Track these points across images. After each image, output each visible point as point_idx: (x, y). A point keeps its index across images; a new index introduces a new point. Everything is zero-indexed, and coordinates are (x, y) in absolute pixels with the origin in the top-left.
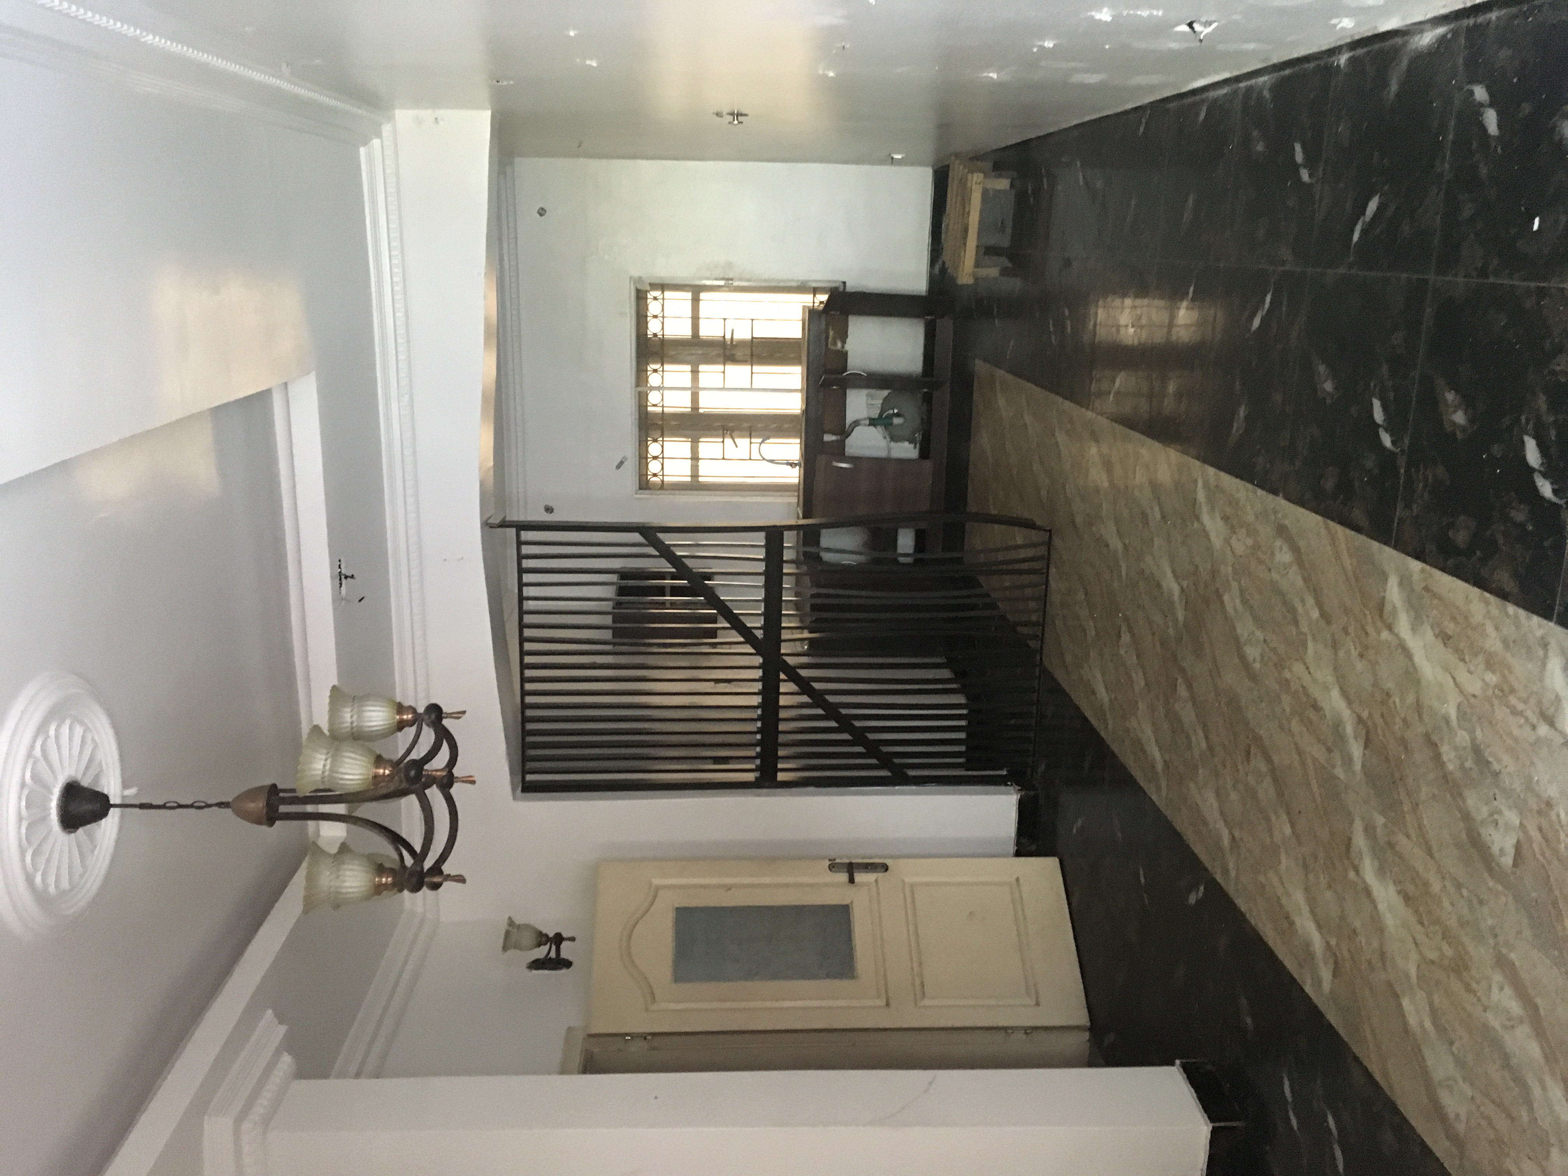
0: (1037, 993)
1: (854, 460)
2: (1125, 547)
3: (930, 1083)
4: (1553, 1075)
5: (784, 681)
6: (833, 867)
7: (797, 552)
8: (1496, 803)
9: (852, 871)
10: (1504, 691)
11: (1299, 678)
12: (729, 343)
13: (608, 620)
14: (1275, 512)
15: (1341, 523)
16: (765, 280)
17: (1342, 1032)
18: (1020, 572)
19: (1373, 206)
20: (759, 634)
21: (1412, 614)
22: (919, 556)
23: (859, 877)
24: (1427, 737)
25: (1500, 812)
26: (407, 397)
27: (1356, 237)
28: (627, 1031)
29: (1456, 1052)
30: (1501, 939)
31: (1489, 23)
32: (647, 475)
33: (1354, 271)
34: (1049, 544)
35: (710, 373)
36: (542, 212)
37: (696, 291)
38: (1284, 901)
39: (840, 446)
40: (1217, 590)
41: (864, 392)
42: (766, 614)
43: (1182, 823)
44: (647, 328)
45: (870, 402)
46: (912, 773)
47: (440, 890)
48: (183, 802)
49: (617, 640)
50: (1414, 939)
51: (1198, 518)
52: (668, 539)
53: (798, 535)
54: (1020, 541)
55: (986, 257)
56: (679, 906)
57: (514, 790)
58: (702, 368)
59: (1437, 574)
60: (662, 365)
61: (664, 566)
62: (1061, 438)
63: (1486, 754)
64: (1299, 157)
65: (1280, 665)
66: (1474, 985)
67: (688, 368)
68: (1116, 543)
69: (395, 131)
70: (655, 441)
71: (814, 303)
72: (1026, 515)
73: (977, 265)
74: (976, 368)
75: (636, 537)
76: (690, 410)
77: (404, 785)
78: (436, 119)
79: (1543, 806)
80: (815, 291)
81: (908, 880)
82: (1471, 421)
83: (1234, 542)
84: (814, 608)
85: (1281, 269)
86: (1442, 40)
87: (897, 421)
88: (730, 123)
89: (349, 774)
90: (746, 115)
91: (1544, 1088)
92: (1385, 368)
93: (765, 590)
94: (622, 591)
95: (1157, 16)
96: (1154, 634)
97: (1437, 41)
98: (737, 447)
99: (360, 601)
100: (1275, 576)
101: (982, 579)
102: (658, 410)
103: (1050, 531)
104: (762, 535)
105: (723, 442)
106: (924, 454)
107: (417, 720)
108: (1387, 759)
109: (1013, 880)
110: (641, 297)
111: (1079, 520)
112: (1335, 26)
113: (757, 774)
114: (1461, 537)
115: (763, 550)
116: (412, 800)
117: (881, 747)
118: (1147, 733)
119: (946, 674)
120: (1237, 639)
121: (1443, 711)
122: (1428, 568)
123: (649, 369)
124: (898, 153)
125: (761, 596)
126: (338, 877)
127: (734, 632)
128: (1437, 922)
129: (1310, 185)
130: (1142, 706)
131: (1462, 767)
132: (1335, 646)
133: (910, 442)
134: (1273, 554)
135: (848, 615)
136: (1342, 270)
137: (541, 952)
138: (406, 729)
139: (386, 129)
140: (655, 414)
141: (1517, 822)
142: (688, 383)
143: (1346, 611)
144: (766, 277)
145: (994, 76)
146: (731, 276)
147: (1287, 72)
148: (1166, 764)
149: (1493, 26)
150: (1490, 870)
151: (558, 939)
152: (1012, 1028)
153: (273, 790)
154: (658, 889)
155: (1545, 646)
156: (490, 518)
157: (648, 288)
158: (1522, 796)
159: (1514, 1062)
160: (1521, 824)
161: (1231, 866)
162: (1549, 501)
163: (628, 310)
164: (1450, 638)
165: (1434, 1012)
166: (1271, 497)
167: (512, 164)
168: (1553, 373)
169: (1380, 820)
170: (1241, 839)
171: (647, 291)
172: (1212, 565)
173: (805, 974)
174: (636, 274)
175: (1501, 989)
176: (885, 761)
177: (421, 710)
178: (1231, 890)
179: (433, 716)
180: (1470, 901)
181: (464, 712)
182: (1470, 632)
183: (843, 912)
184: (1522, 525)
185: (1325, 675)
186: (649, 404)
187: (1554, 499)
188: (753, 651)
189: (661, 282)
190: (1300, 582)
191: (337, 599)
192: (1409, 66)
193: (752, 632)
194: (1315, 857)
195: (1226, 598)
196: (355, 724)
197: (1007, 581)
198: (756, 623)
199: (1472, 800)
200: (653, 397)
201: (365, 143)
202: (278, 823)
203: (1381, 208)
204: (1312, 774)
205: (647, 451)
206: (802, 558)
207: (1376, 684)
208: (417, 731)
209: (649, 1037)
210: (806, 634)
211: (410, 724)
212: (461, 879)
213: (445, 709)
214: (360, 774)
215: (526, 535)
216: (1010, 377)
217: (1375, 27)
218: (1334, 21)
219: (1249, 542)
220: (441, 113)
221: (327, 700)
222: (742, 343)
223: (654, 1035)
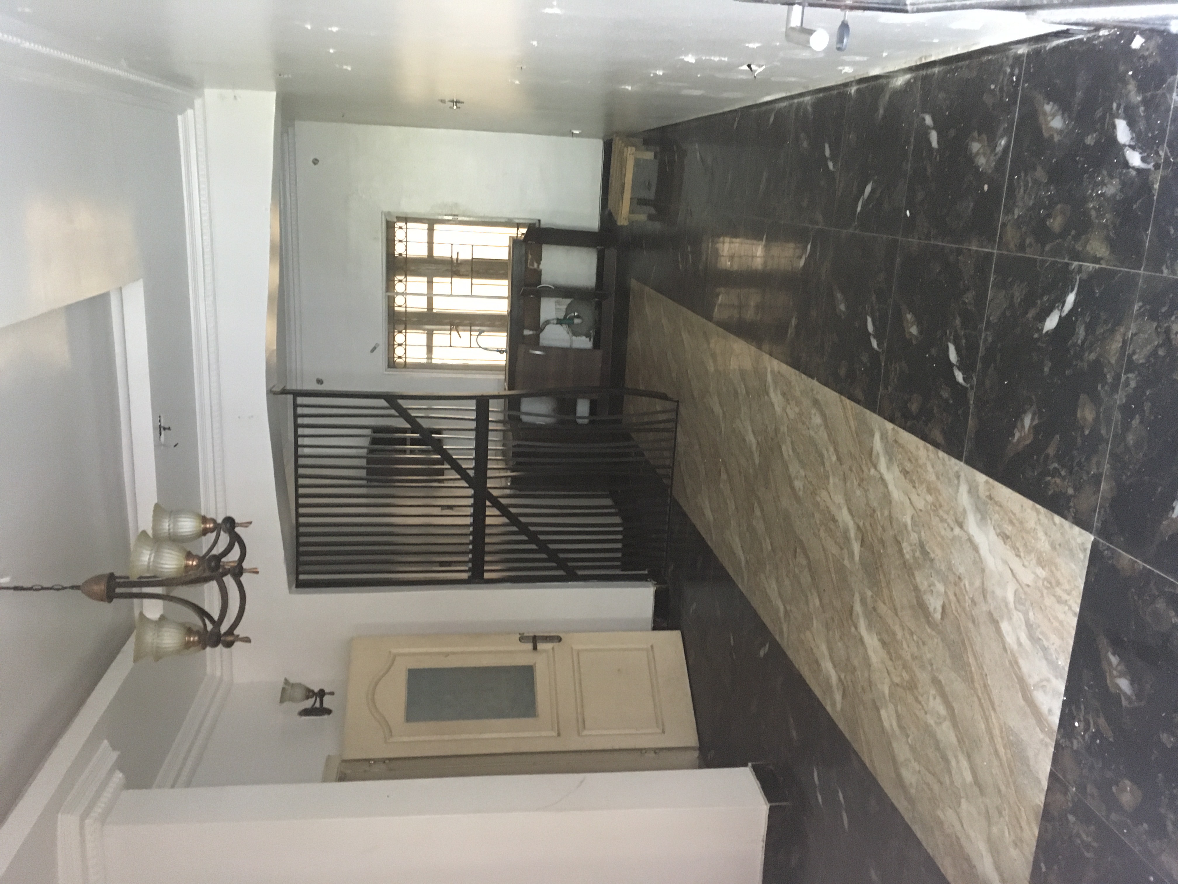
0: (663, 725)
1: (545, 349)
2: (724, 413)
3: (582, 782)
4: (963, 752)
5: (489, 506)
6: (523, 639)
7: (505, 415)
8: (932, 579)
9: (536, 642)
10: (936, 506)
11: (825, 501)
12: (455, 261)
13: (363, 462)
14: (812, 390)
15: (849, 398)
16: (481, 217)
17: (847, 735)
18: (658, 430)
19: (868, 189)
20: (471, 473)
21: (888, 458)
22: (593, 418)
23: (541, 646)
24: (895, 537)
25: (934, 585)
26: (211, 298)
27: (859, 209)
28: (371, 757)
29: (910, 742)
30: (934, 667)
31: (934, 74)
32: (394, 357)
33: (857, 232)
34: (677, 411)
35: (441, 284)
36: (316, 162)
37: (431, 223)
38: (815, 650)
39: (537, 337)
40: (778, 442)
41: (553, 300)
42: (476, 459)
43: (756, 602)
44: (394, 249)
45: (558, 307)
46: (580, 573)
47: (233, 647)
48: (45, 586)
49: (370, 477)
50: (887, 670)
51: (768, 394)
52: (405, 404)
53: (505, 402)
54: (658, 408)
55: (638, 206)
56: (410, 668)
57: (290, 587)
58: (435, 279)
59: (901, 431)
60: (406, 277)
61: (403, 424)
62: (685, 336)
63: (927, 548)
64: (827, 153)
65: (814, 493)
66: (920, 698)
67: (425, 279)
68: (718, 409)
69: (204, 105)
70: (400, 332)
71: (517, 234)
72: (663, 390)
73: (632, 211)
74: (632, 286)
75: (383, 403)
76: (426, 310)
77: (207, 574)
78: (235, 97)
79: (957, 579)
80: (518, 226)
81: (575, 647)
82: (921, 332)
83: (788, 410)
84: (515, 455)
85: (817, 227)
86: (908, 83)
87: (577, 321)
88: (450, 107)
89: (167, 564)
90: (462, 103)
91: (958, 762)
92: (874, 298)
93: (476, 441)
94: (374, 441)
95: (724, 61)
96: (740, 473)
97: (905, 84)
98: (460, 337)
99: (175, 446)
100: (812, 433)
101: (634, 435)
102: (403, 309)
103: (678, 402)
104: (474, 402)
105: (450, 334)
106: (597, 345)
107: (217, 528)
108: (873, 553)
109: (649, 647)
110: (390, 227)
111: (696, 394)
112: (841, 71)
113: (470, 574)
114: (914, 407)
115: (475, 413)
116: (214, 585)
117: (558, 554)
118: (736, 543)
119: (608, 502)
120: (790, 477)
121: (904, 520)
122: (896, 427)
123: (396, 279)
124: (577, 129)
125: (473, 446)
126: (158, 636)
127: (453, 472)
128: (900, 657)
129: (833, 173)
130: (733, 523)
131: (914, 557)
132: (845, 479)
133: (587, 337)
134: (810, 418)
135: (542, 460)
136: (851, 230)
137: (308, 704)
138: (209, 535)
139: (198, 102)
140: (399, 313)
141: (943, 590)
142: (425, 291)
143: (852, 456)
144: (482, 215)
145: (629, 88)
146: (456, 213)
147: (821, 95)
148: (747, 562)
149: (936, 77)
150: (929, 623)
151: (322, 694)
152: (645, 749)
153: (112, 576)
154: (395, 656)
155: (958, 477)
156: (274, 386)
157: (395, 220)
158: (946, 574)
159: (941, 745)
160: (945, 592)
161: (785, 629)
162: (961, 385)
163: (380, 236)
164: (908, 472)
165: (898, 717)
166: (810, 379)
167: (293, 126)
168: (964, 303)
169: (869, 593)
170: (791, 610)
171: (394, 223)
172: (775, 426)
173: (500, 714)
174: (386, 209)
175: (935, 698)
176: (562, 564)
177: (220, 521)
178: (784, 644)
179: (228, 525)
180: (918, 643)
181: (250, 523)
182: (919, 470)
183: (528, 671)
184: (946, 401)
185: (839, 499)
186: (395, 305)
187: (964, 383)
188: (467, 485)
189: (404, 216)
190: (825, 436)
191: (158, 445)
192: (890, 98)
193: (466, 472)
194: (833, 619)
195: (784, 448)
196: (171, 531)
197: (651, 436)
198: (469, 465)
199: (919, 577)
200: (399, 300)
201: (182, 111)
202: (114, 600)
203: (873, 191)
204: (831, 565)
205: (394, 340)
206: (507, 419)
207: (867, 504)
208: (217, 535)
209: (387, 762)
210: (509, 473)
211: (212, 530)
212: (247, 640)
213: (237, 521)
214: (176, 565)
215: (300, 400)
216: (653, 292)
217: (867, 73)
218: (840, 68)
219: (797, 410)
220: (238, 92)
221: (152, 513)
222: (465, 262)
223: (390, 759)
